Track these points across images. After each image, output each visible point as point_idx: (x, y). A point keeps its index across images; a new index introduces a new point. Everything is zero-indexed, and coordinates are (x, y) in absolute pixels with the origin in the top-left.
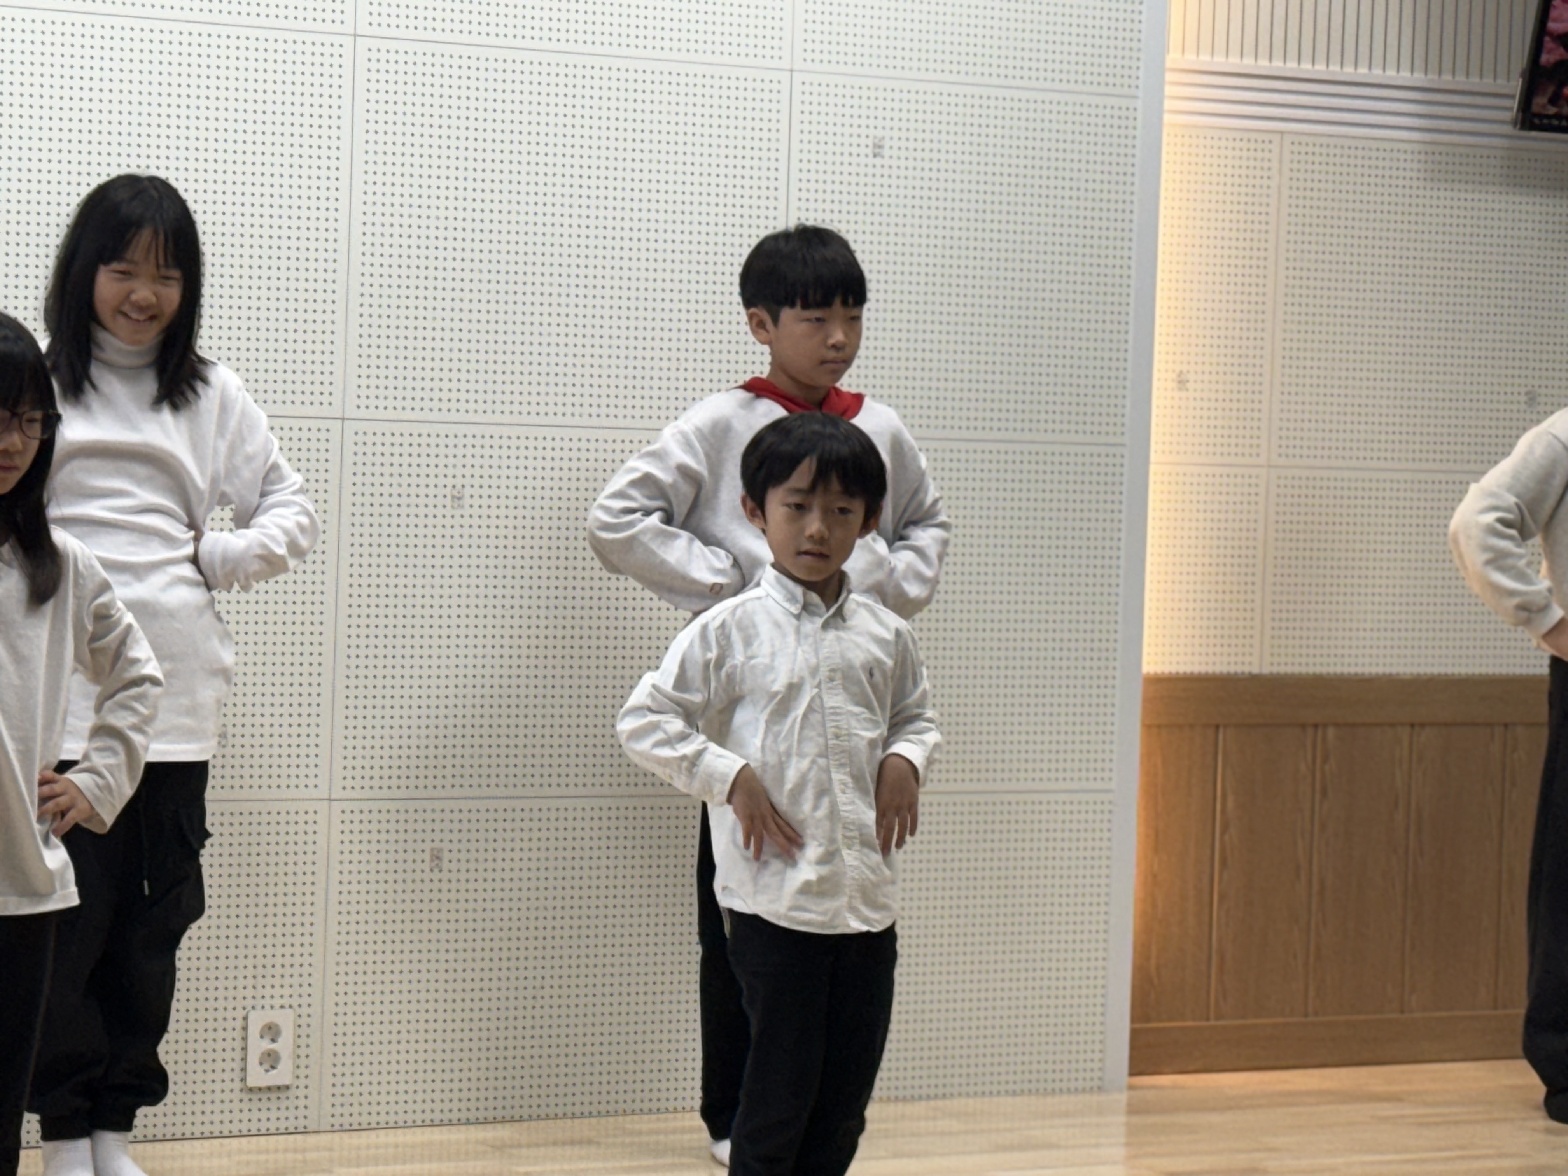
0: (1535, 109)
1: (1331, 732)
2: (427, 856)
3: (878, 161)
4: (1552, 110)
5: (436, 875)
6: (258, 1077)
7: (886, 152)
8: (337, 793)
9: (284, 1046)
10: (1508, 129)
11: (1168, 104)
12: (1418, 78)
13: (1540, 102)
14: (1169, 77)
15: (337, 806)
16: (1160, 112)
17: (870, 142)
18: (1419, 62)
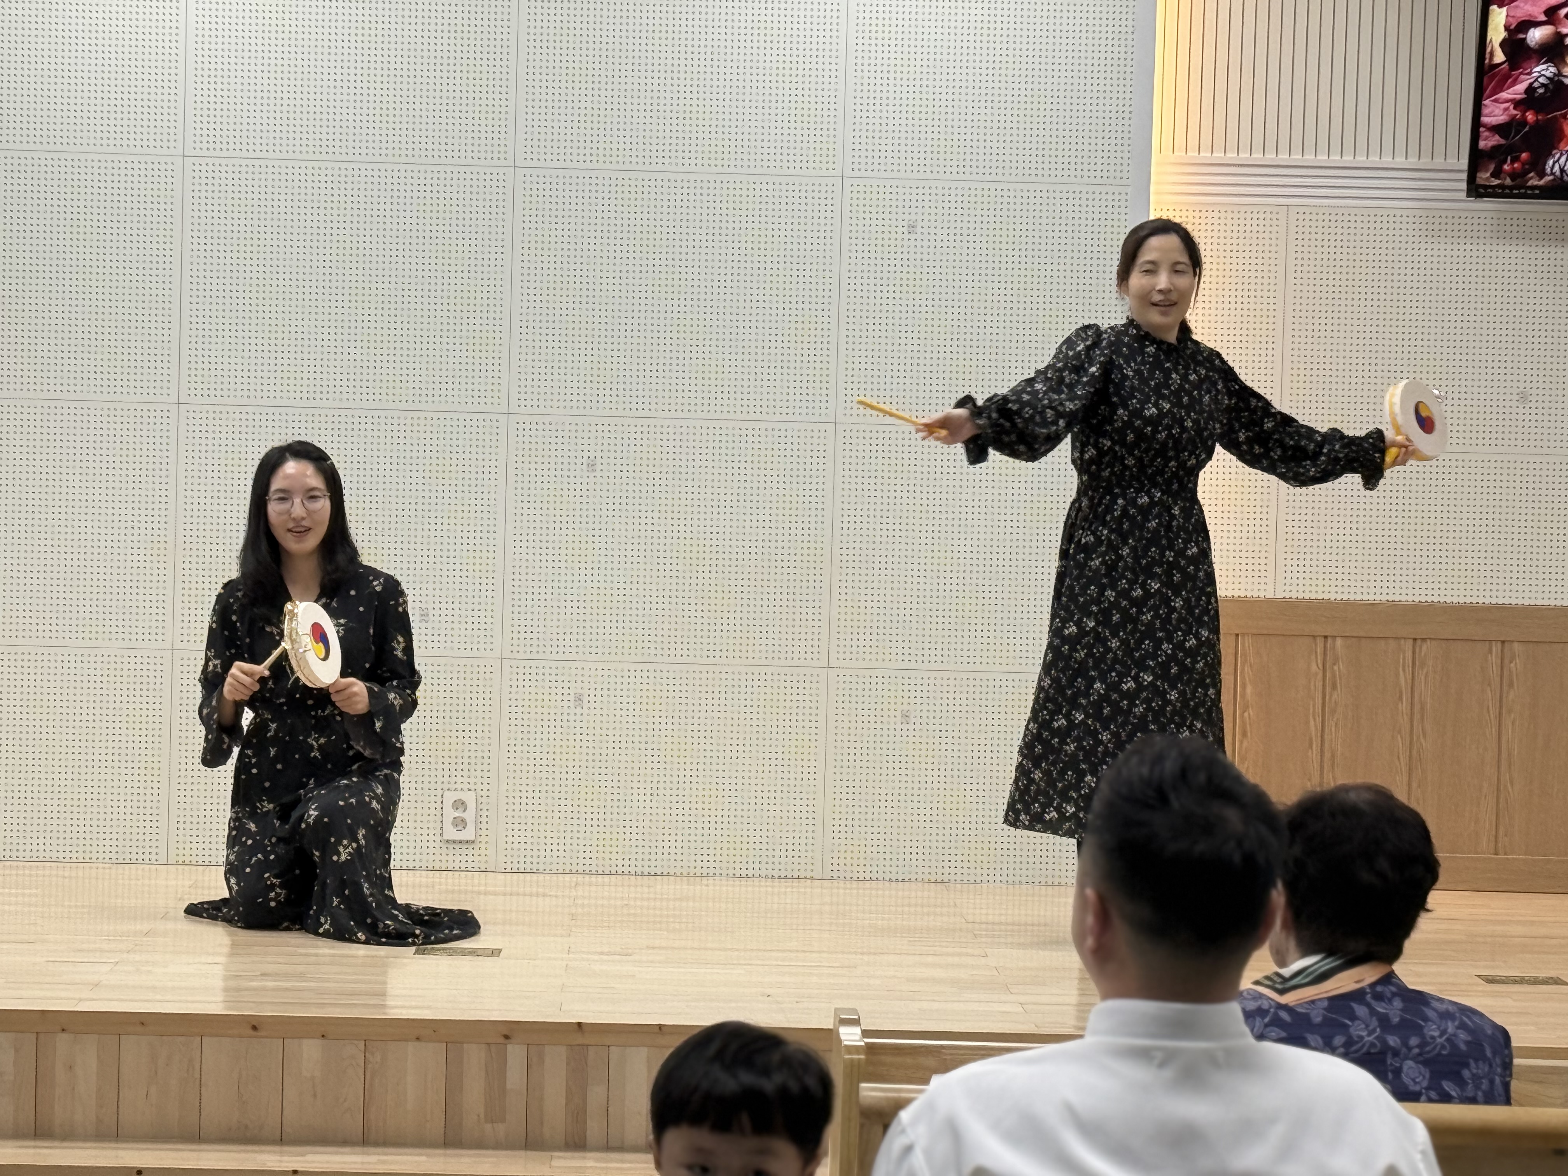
0: (1479, 181)
1: (1339, 642)
2: (572, 698)
3: (913, 237)
4: (1496, 182)
5: (579, 709)
6: (451, 833)
7: (919, 230)
8: (507, 655)
9: (469, 816)
10: (1463, 196)
13: (1484, 177)
15: (507, 663)
17: (905, 223)
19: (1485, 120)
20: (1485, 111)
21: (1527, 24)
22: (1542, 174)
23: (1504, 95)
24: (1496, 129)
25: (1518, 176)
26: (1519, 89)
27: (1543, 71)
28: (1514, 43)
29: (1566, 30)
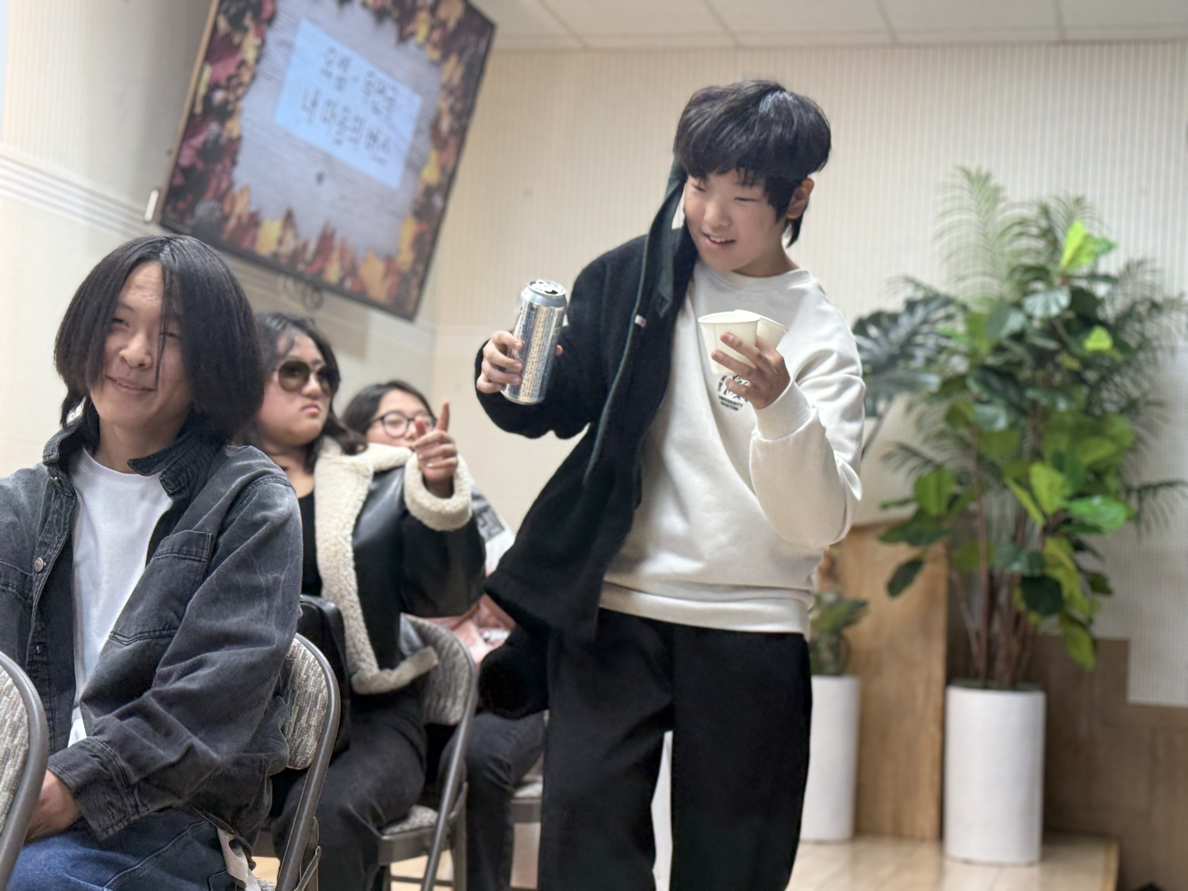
4: (173, 216)
13: (169, 209)
21: (217, 86)
23: (194, 143)
26: (199, 142)
27: (214, 128)
28: (207, 99)
29: (232, 97)
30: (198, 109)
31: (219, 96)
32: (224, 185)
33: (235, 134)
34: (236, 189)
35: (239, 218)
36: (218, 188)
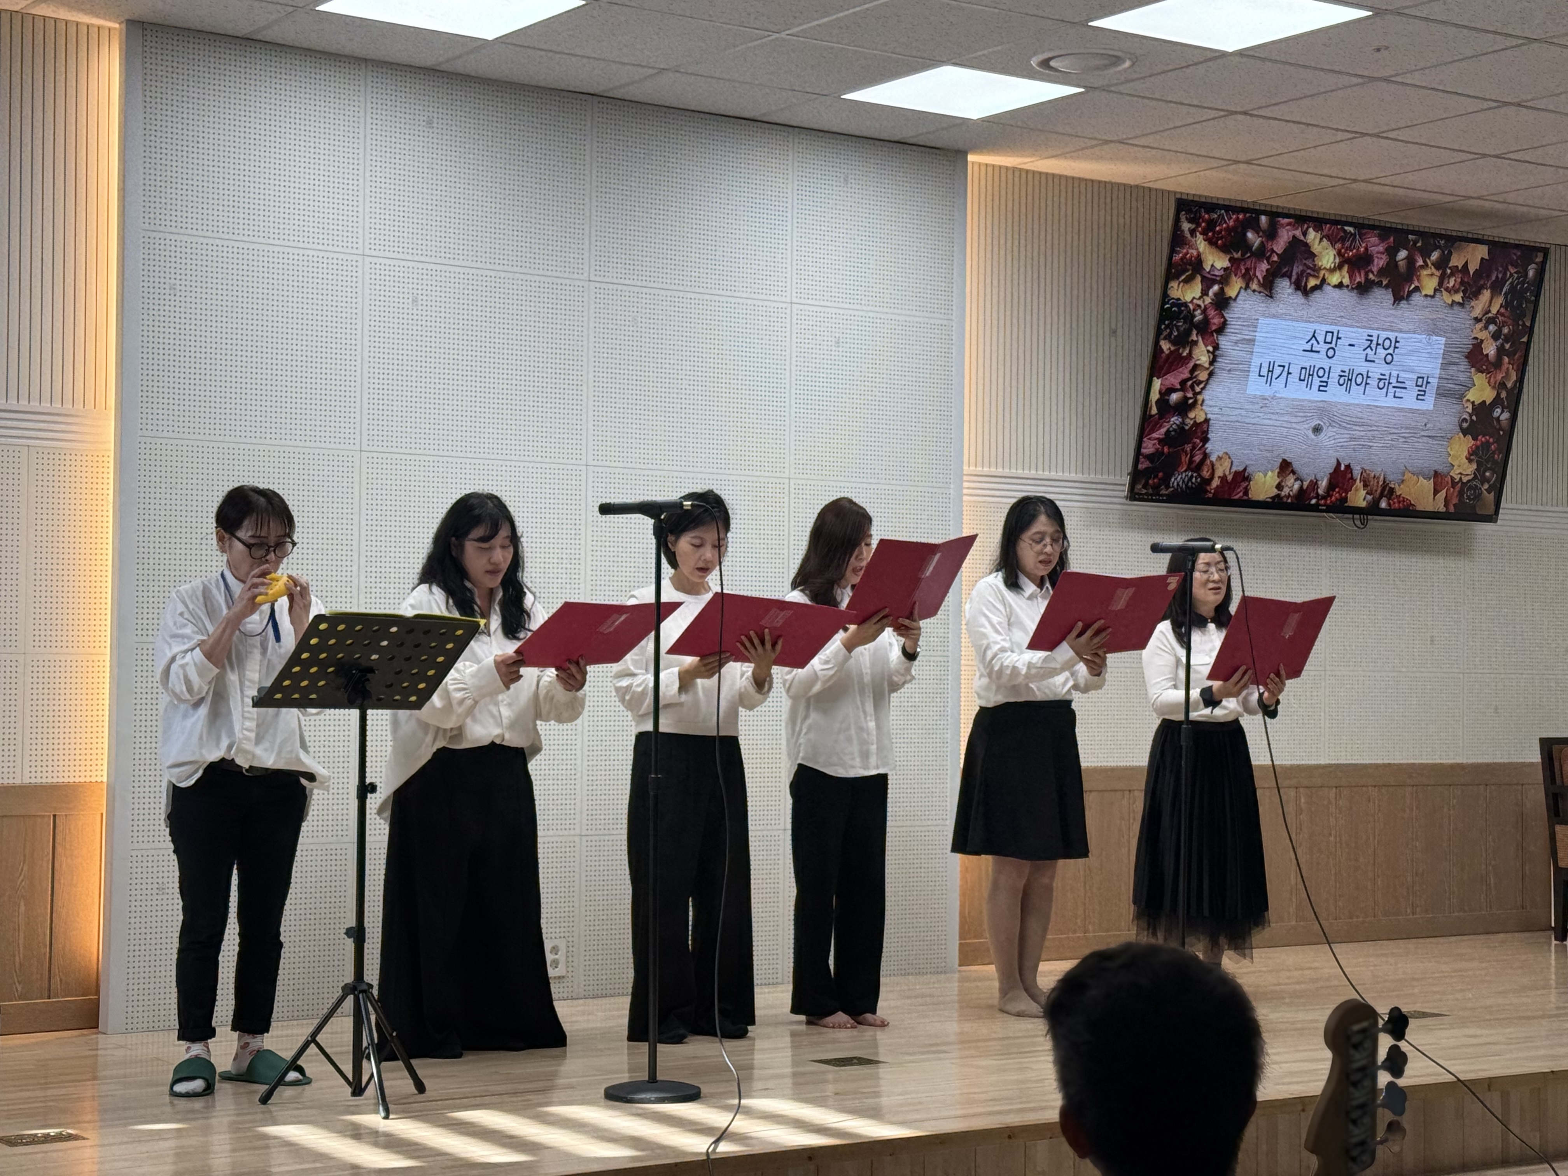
0: (1136, 491)
4: (1144, 491)
8: (584, 832)
9: (561, 956)
10: (1124, 501)
11: (965, 491)
12: (1079, 477)
13: (1139, 486)
14: (965, 478)
15: (584, 839)
16: (962, 495)
18: (1079, 469)
19: (1143, 451)
20: (1144, 445)
21: (1171, 390)
22: (1167, 487)
23: (1155, 435)
24: (1149, 457)
25: (1156, 488)
26: (1160, 433)
27: (1175, 420)
28: (1163, 402)
29: (1190, 395)
30: (1154, 411)
31: (1175, 397)
32: (1198, 458)
33: (1201, 419)
34: (1213, 458)
35: (1223, 478)
36: (1191, 461)
